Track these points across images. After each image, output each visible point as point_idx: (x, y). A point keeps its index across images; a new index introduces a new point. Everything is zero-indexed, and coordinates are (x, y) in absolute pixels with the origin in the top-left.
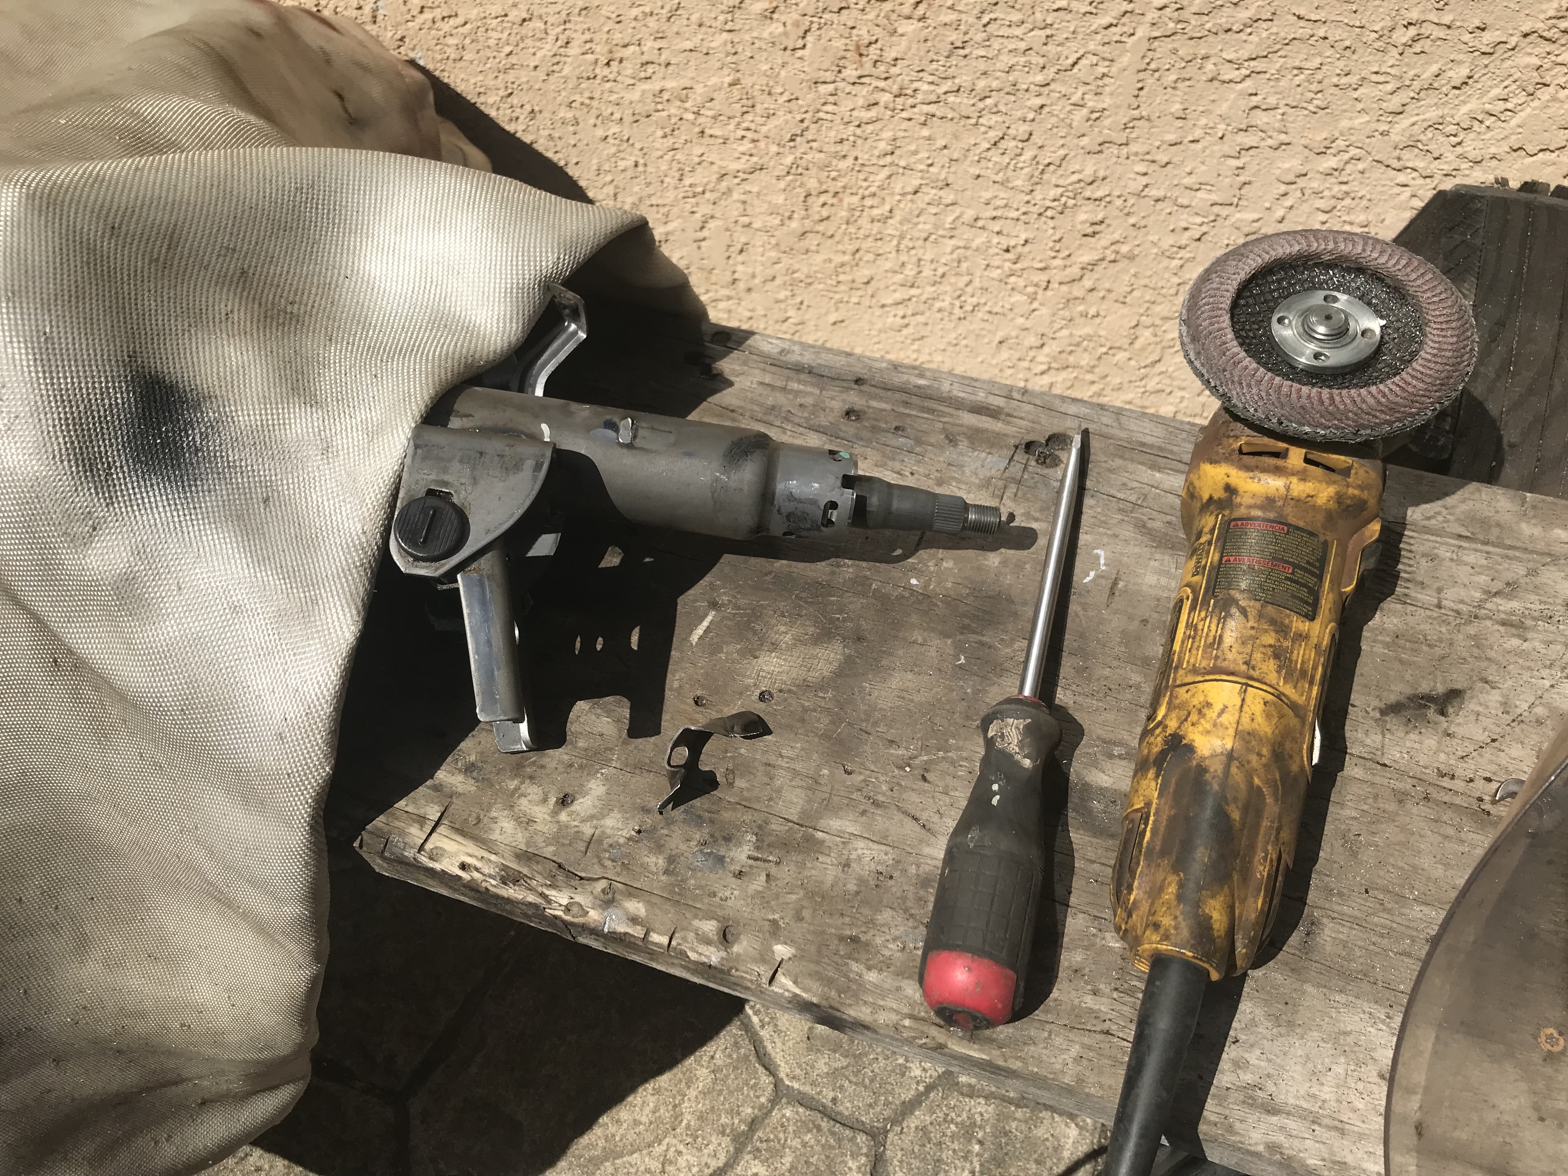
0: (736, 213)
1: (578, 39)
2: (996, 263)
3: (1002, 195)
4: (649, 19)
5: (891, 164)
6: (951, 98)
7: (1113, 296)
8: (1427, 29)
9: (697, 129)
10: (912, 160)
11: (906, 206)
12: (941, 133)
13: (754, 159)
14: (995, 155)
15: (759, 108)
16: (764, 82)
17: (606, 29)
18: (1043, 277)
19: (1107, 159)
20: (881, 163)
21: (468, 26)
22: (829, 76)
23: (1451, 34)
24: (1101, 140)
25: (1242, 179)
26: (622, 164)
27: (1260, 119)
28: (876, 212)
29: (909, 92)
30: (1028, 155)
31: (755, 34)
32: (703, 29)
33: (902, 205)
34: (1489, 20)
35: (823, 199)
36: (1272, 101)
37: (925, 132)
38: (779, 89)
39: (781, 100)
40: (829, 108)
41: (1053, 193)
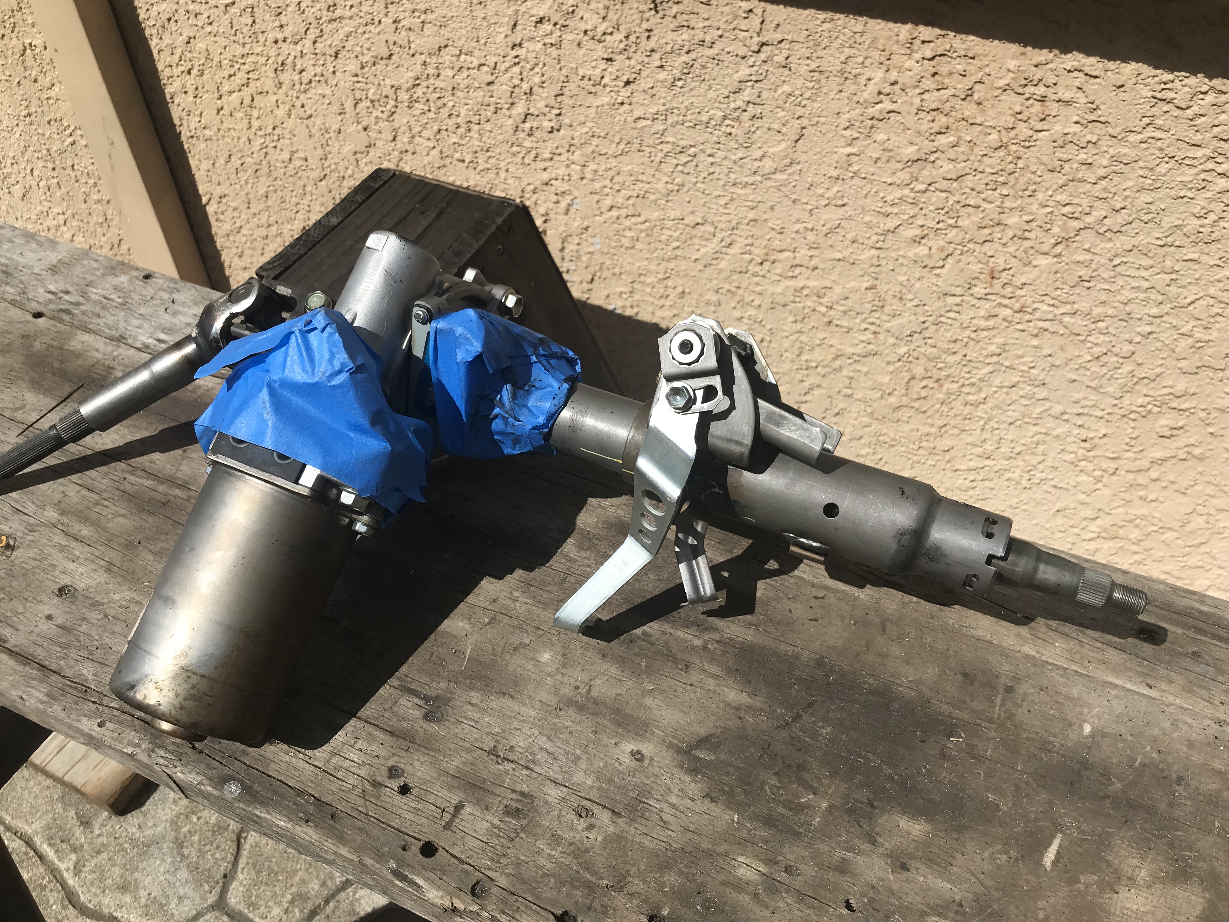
0: (841, 385)
1: (741, 242)
2: (1071, 450)
3: (1092, 397)
4: (809, 233)
5: (996, 363)
6: (1067, 319)
7: (1176, 487)
9: (826, 320)
10: (1017, 362)
11: (1001, 396)
12: (1049, 344)
13: (871, 347)
14: (1094, 367)
15: (887, 309)
16: (898, 290)
17: (768, 237)
18: (1113, 465)
19: (1200, 380)
20: (987, 361)
21: (647, 224)
22: (959, 291)
24: (1200, 364)
28: (971, 397)
29: (1029, 310)
30: (1126, 368)
31: (901, 253)
32: (856, 245)
33: (997, 396)
35: (925, 382)
37: (1035, 342)
38: (910, 296)
39: (909, 305)
40: (952, 315)
41: (1141, 401)
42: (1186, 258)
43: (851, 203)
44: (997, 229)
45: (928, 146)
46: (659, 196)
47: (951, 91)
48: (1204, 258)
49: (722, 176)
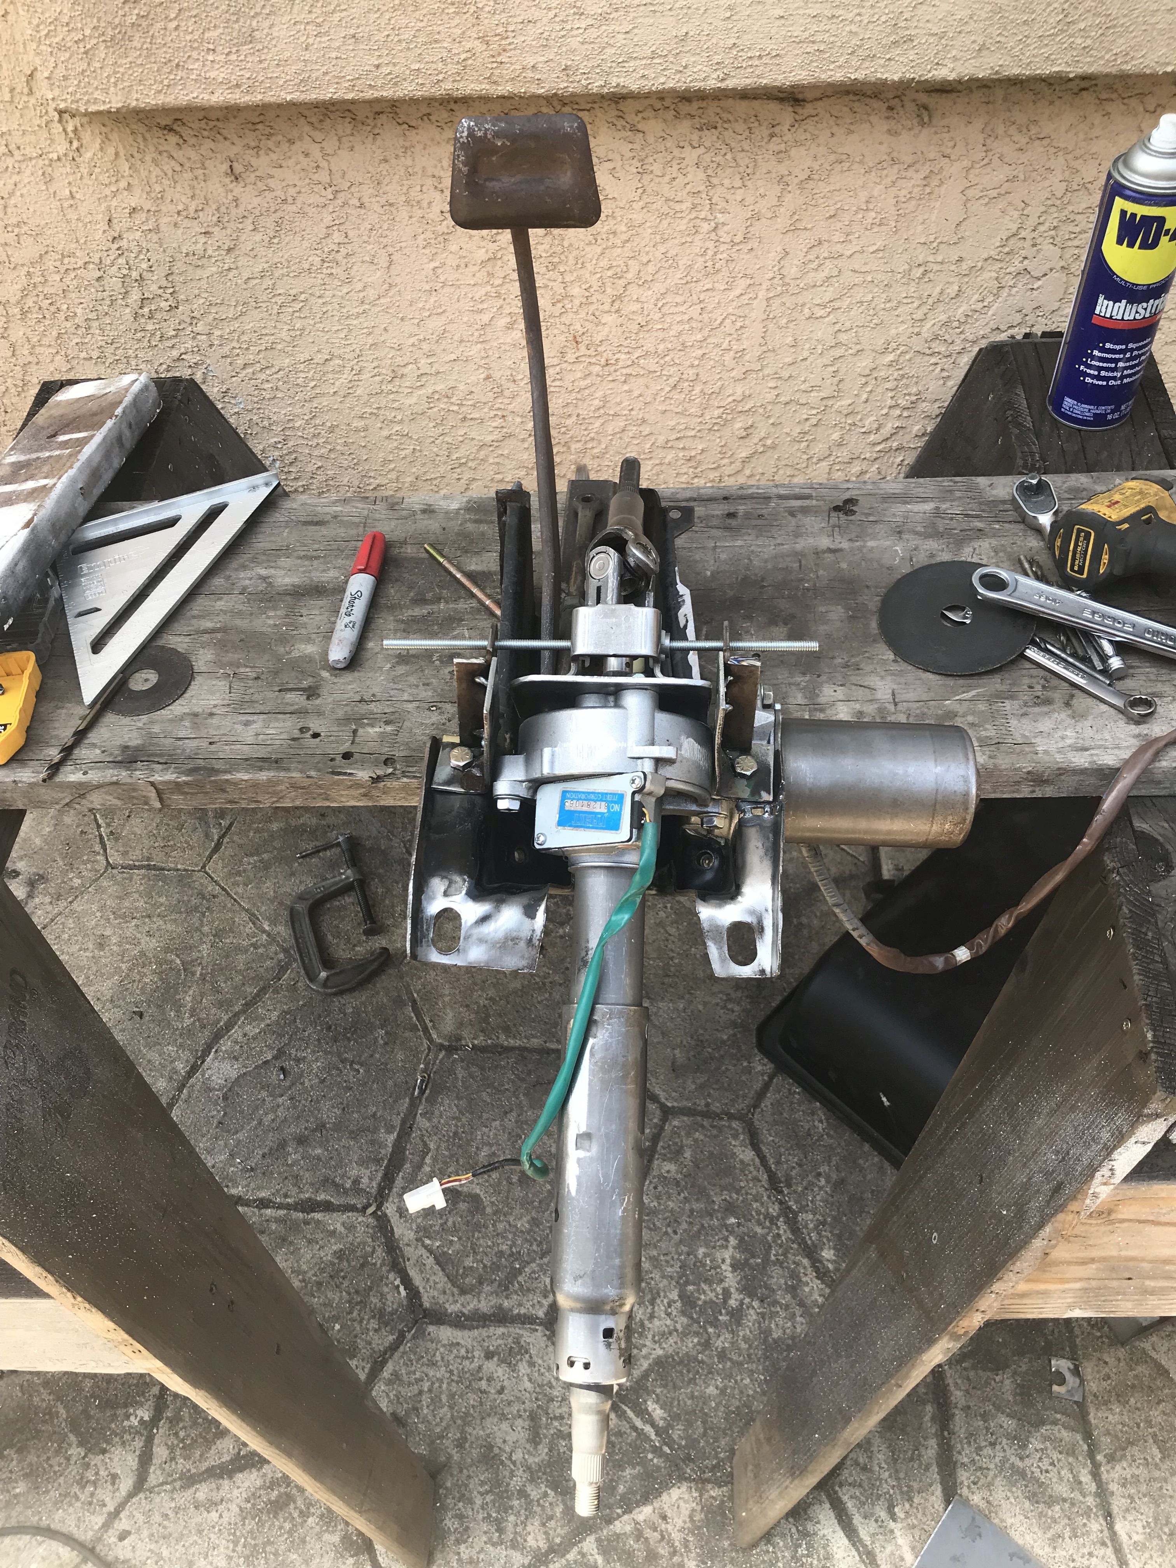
1: (368, 367)
2: (683, 471)
3: (682, 421)
6: (642, 361)
8: (930, 266)
14: (675, 395)
15: (507, 393)
19: (750, 383)
20: (596, 415)
21: (281, 373)
23: (945, 266)
24: (745, 370)
25: (837, 379)
27: (843, 337)
29: (612, 362)
30: (698, 389)
32: (463, 344)
34: (964, 255)
36: (848, 325)
37: (626, 387)
38: (520, 377)
39: (522, 384)
40: (557, 383)
41: (717, 412)
43: (449, 309)
44: (566, 302)
46: (285, 344)
49: (335, 313)
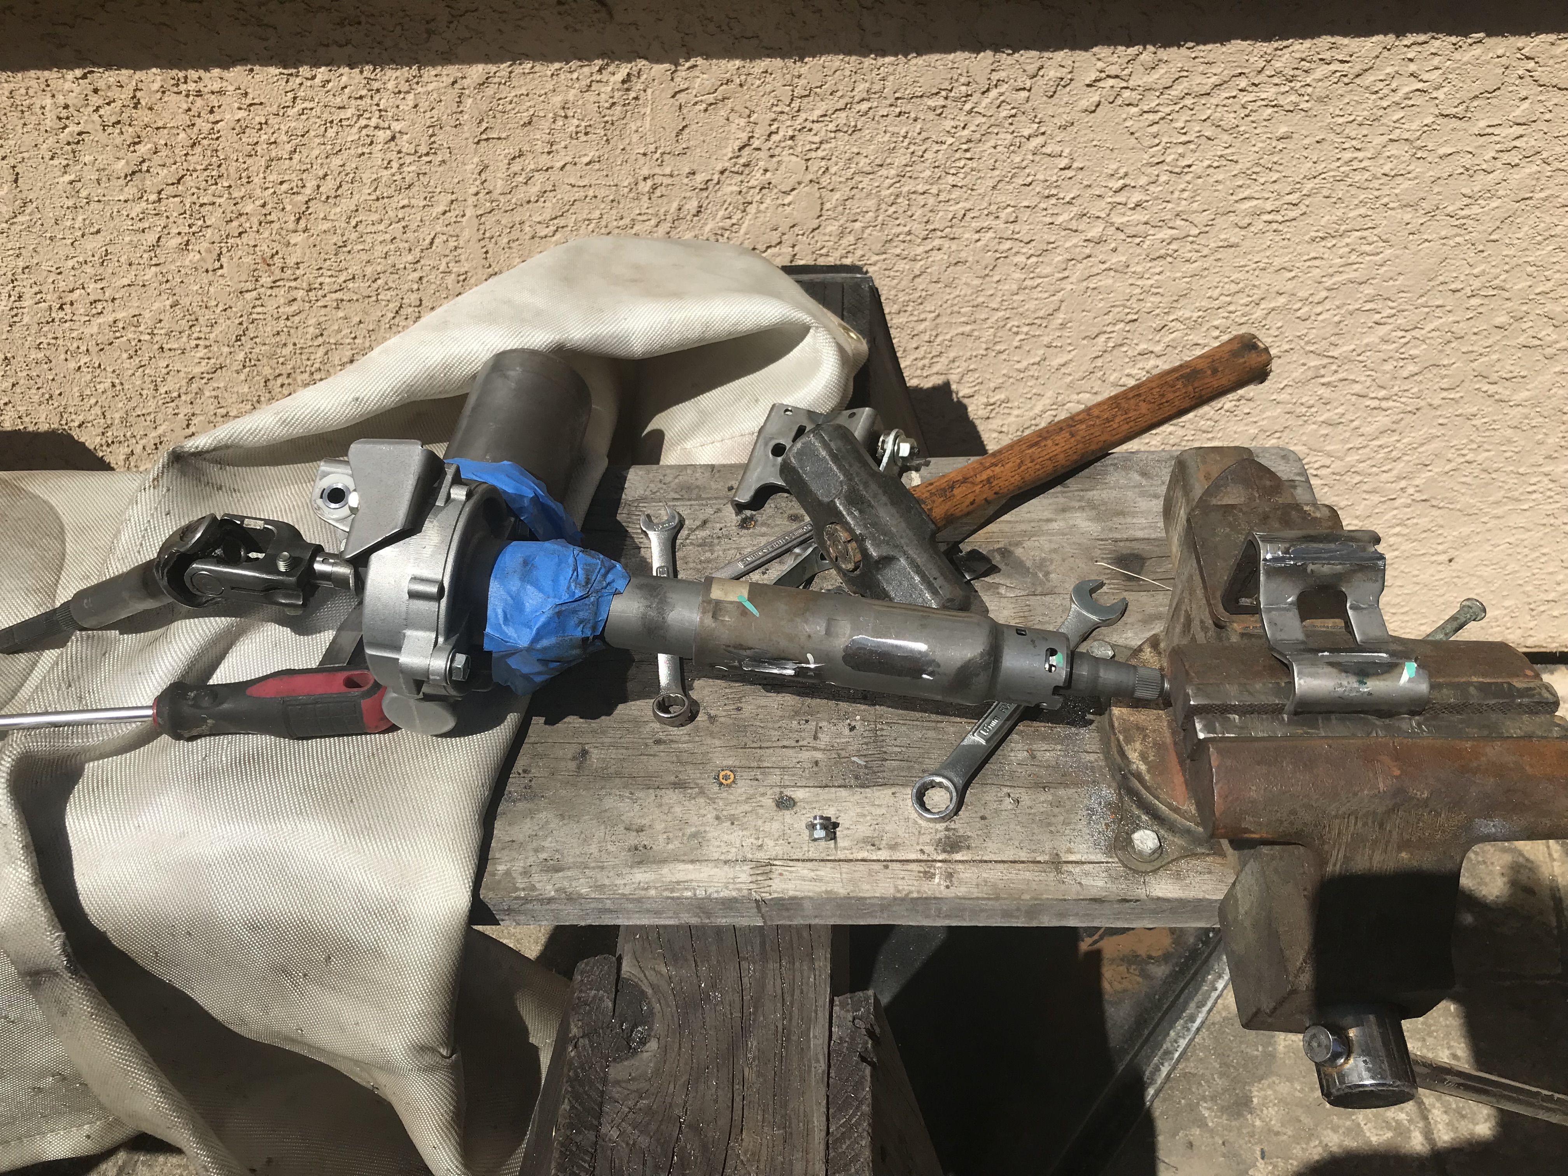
0: (212, 407)
6: (351, 285)
8: (658, 180)
12: (354, 312)
13: (213, 361)
15: (202, 320)
16: (199, 299)
22: (249, 285)
23: (676, 180)
26: (101, 388)
31: (179, 264)
34: (695, 167)
35: (280, 381)
38: (213, 303)
39: (218, 311)
42: (401, 205)
43: (103, 228)
45: (134, 158)
47: (119, 103)
48: (413, 201)
